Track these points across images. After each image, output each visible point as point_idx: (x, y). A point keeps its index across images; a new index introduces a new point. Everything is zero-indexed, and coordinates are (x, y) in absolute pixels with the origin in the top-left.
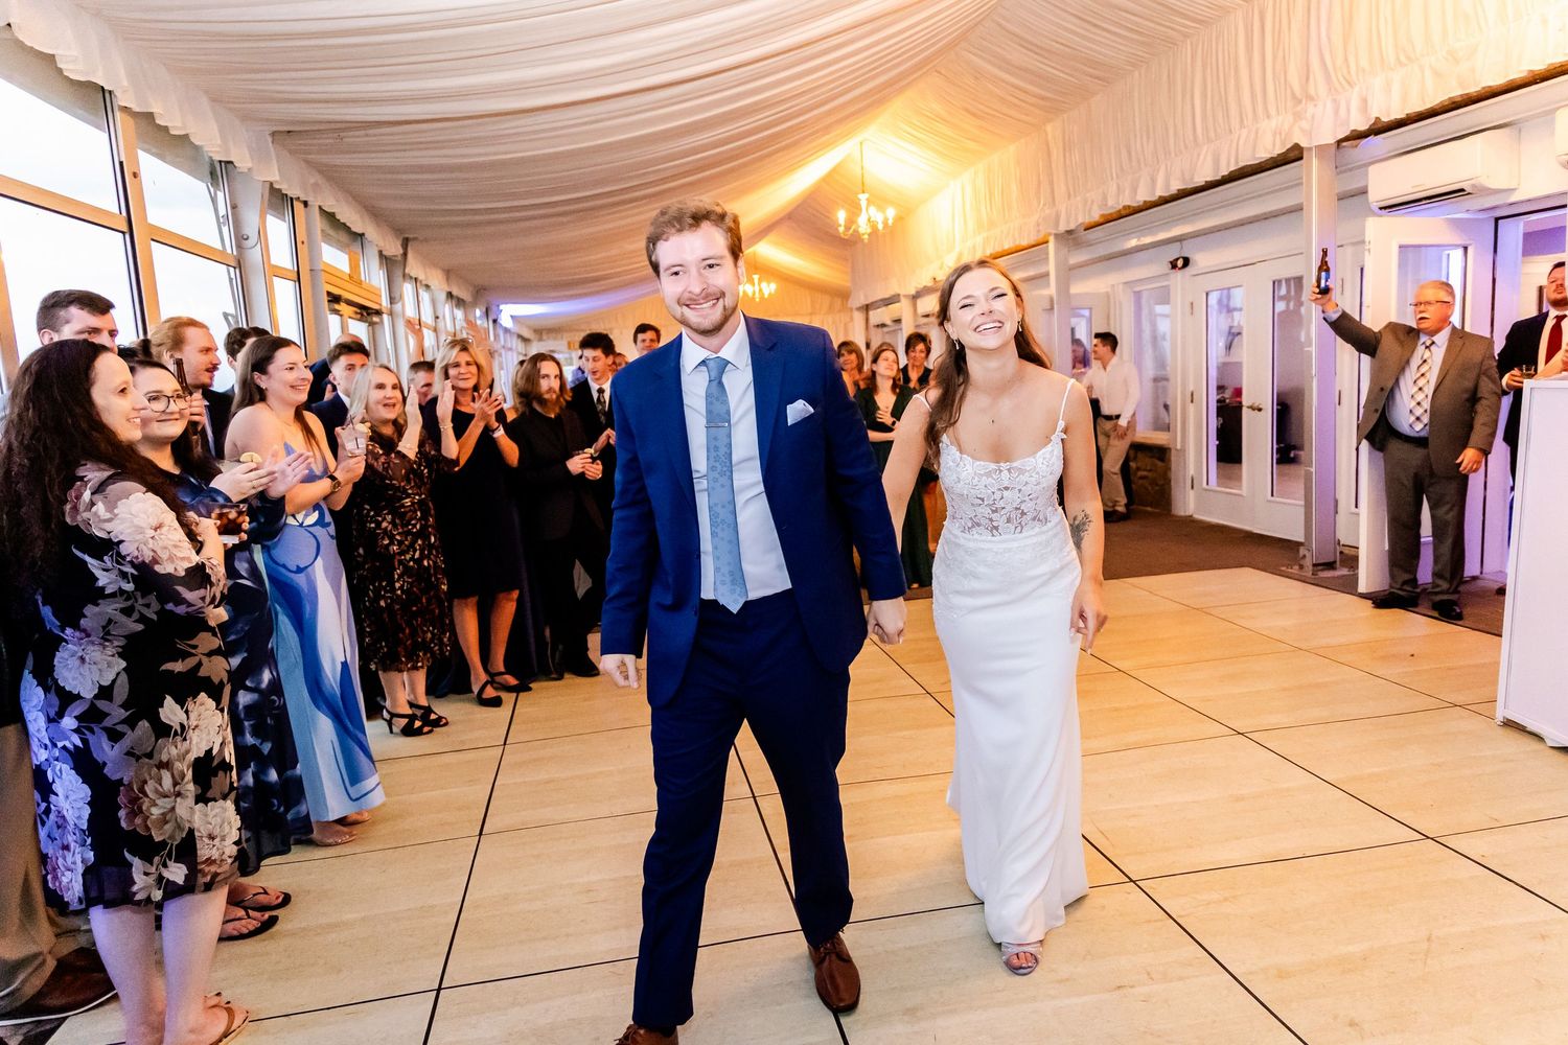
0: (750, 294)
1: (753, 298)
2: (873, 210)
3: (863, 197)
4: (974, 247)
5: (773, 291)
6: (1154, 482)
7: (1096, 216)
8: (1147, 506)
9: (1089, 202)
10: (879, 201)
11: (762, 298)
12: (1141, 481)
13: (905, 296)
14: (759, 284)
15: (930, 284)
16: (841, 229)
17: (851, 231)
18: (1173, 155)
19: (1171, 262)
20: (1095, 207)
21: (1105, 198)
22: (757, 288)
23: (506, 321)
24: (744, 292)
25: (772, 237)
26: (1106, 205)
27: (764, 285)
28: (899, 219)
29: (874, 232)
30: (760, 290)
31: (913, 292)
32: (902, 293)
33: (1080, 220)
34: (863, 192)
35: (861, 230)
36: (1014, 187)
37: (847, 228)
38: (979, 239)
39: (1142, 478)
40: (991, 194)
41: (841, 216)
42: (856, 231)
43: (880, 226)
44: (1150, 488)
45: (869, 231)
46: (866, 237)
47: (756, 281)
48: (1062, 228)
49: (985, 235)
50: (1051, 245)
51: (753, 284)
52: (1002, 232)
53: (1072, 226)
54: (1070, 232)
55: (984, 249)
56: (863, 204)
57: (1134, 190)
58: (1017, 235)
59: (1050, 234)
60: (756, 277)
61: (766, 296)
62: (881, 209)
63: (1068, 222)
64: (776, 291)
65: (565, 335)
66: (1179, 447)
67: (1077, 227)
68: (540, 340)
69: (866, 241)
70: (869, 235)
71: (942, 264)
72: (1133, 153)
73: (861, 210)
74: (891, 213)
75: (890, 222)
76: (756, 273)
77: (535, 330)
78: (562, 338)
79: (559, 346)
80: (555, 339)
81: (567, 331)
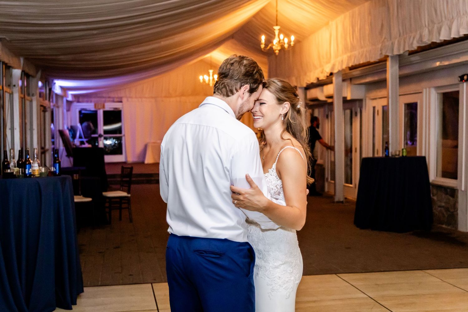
0: (207, 82)
1: (209, 84)
2: (282, 36)
3: (277, 28)
4: (342, 61)
6: (447, 209)
7: (415, 46)
8: (443, 224)
9: (412, 38)
10: (286, 31)
12: (439, 209)
13: (301, 88)
15: (315, 81)
16: (263, 46)
17: (268, 48)
18: (462, 14)
19: (460, 77)
20: (415, 42)
21: (421, 36)
22: (211, 78)
23: (57, 90)
24: (203, 79)
25: (222, 48)
26: (421, 41)
28: (297, 42)
29: (282, 49)
30: (213, 79)
31: (305, 85)
32: (299, 86)
33: (407, 49)
34: (277, 25)
35: (274, 47)
36: (367, 27)
37: (266, 45)
38: (345, 57)
39: (440, 207)
40: (354, 31)
41: (263, 38)
42: (271, 48)
43: (286, 46)
44: (445, 213)
45: (279, 48)
46: (277, 52)
47: (211, 74)
48: (396, 53)
49: (349, 54)
50: (389, 63)
51: (209, 76)
52: (359, 53)
53: (402, 52)
54: (400, 56)
55: (348, 63)
56: (277, 32)
57: (439, 34)
58: (368, 54)
59: (388, 56)
60: (211, 71)
62: (287, 35)
63: (399, 50)
65: (93, 100)
66: (463, 189)
67: (404, 53)
68: (78, 102)
69: (277, 54)
70: (280, 50)
71: (323, 70)
72: (438, 12)
73: (275, 35)
74: (293, 38)
75: (292, 43)
76: (211, 69)
77: (75, 96)
78: (91, 102)
79: (89, 106)
80: (87, 102)
81: (95, 97)
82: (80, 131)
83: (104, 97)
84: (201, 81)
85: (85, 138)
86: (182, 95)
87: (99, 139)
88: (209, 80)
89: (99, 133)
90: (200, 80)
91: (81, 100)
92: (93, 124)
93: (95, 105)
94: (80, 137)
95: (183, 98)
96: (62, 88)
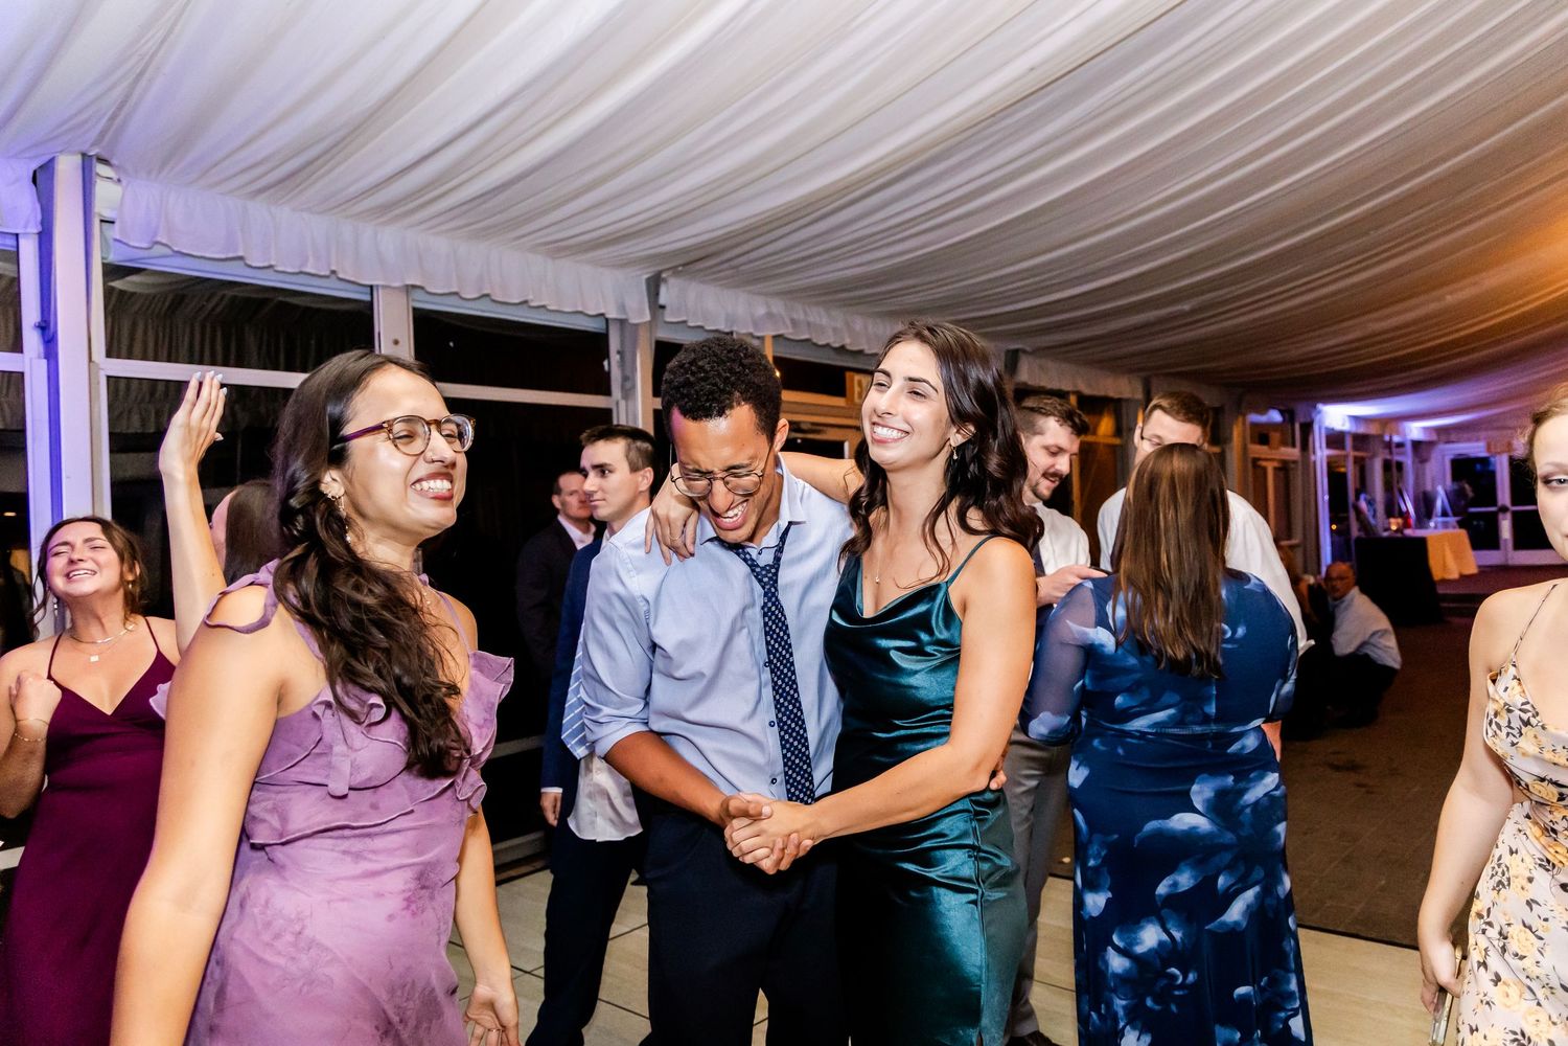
77: (1439, 430)
78: (1478, 440)
79: (1475, 448)
80: (1469, 440)
81: (1486, 429)
82: (1443, 502)
83: (1504, 428)
85: (1455, 515)
87: (1501, 516)
89: (1500, 503)
91: (1453, 437)
92: (1470, 485)
93: (1489, 448)
94: (1444, 514)
96: (1356, 419)
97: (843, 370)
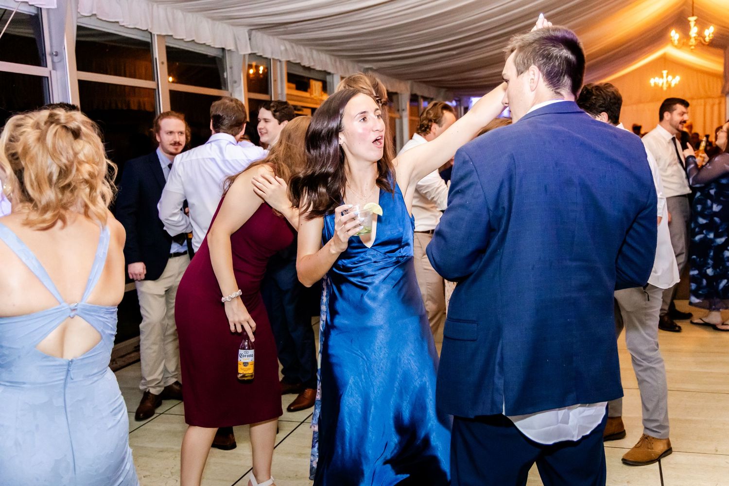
0: (660, 85)
1: (662, 88)
3: (692, 19)
5: (677, 82)
11: (669, 87)
14: (667, 77)
22: (665, 80)
24: (655, 83)
27: (670, 78)
30: (667, 81)
34: (693, 15)
47: (665, 75)
51: (662, 77)
56: (692, 24)
60: (665, 72)
61: (673, 85)
64: (679, 82)
73: (690, 27)
76: (665, 70)
84: (652, 85)
86: (640, 102)
88: (663, 84)
90: (650, 84)
95: (641, 105)
97: (309, 79)
